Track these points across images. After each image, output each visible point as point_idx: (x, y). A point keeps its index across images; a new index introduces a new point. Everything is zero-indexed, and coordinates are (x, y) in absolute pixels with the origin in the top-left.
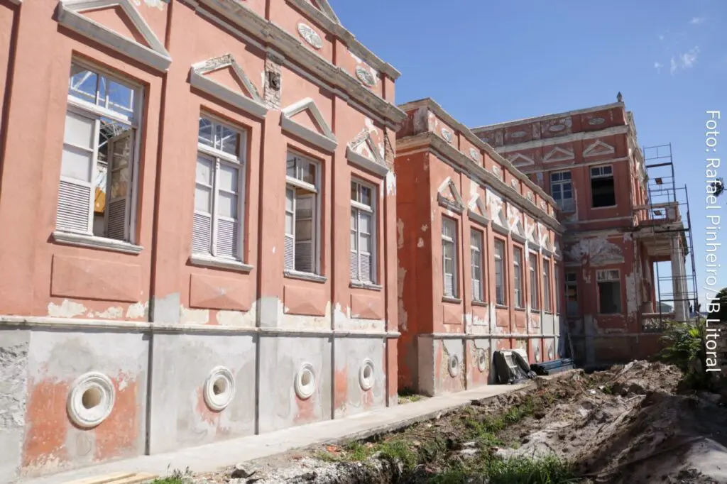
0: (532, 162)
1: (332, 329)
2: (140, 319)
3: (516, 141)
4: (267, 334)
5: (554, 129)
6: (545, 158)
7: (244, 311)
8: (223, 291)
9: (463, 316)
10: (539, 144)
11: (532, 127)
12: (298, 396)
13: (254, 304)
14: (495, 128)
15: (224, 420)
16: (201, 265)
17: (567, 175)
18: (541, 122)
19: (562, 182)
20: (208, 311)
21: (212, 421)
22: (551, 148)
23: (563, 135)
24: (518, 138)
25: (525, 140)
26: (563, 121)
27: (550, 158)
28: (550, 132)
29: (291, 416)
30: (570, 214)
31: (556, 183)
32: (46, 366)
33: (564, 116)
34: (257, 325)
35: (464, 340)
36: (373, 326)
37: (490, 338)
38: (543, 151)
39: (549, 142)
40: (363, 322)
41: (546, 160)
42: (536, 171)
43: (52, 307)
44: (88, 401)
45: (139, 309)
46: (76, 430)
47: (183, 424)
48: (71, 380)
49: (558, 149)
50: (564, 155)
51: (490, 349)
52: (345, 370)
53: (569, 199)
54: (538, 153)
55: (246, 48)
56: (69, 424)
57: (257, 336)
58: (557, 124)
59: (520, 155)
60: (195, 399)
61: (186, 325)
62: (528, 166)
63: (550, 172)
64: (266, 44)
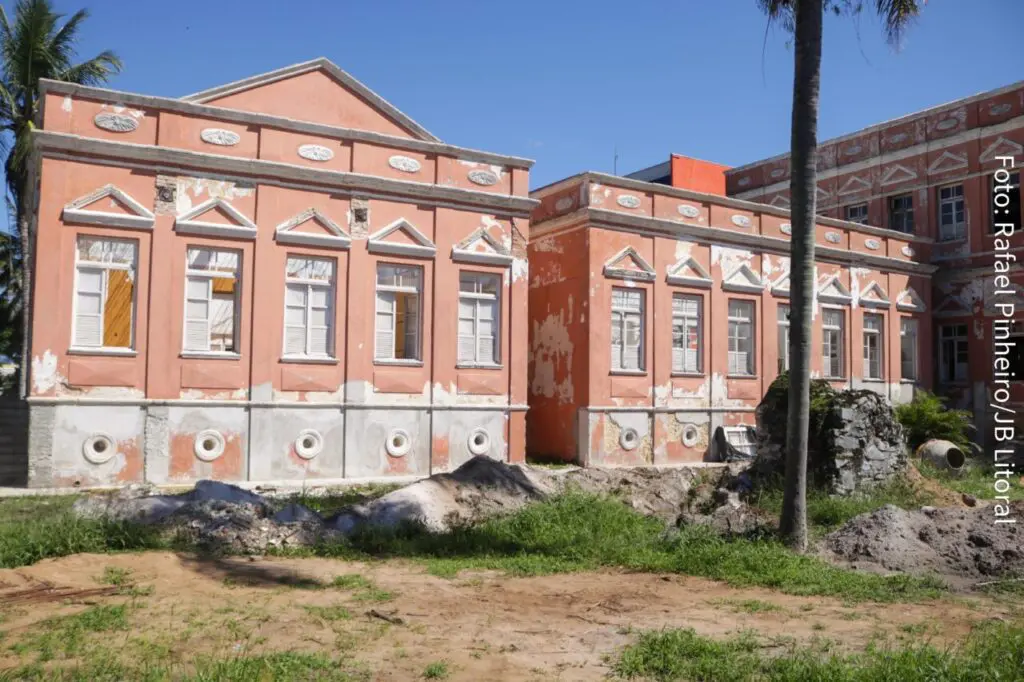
0: (914, 175)
1: (432, 403)
2: (242, 399)
3: (893, 148)
4: (352, 407)
5: (943, 126)
6: (930, 169)
7: (331, 391)
8: (310, 379)
9: (651, 389)
10: (921, 150)
11: (915, 127)
12: (389, 454)
13: (342, 387)
14: (869, 132)
15: (314, 466)
16: (290, 362)
17: (959, 190)
18: (926, 119)
19: (953, 200)
20: (297, 393)
21: (302, 465)
22: (939, 153)
23: (954, 134)
24: (899, 142)
25: (905, 145)
26: (955, 113)
27: (938, 167)
28: (938, 131)
29: (382, 468)
30: (960, 245)
31: (946, 201)
32: (180, 426)
33: (957, 106)
34: (345, 400)
35: (651, 414)
36: (490, 401)
37: (710, 412)
38: (928, 158)
39: (936, 146)
40: (474, 398)
41: (931, 171)
42: (919, 188)
43: (182, 394)
44: (208, 445)
45: (242, 393)
46: (199, 462)
47: (276, 465)
48: (195, 434)
49: (947, 154)
50: (955, 162)
51: (710, 424)
52: (446, 437)
53: (961, 223)
54: (922, 161)
55: (331, 197)
56: (194, 457)
57: (344, 409)
58: (947, 119)
59: (899, 167)
60: (287, 451)
61: (277, 402)
62: (909, 181)
63: (936, 188)
64: (349, 189)
